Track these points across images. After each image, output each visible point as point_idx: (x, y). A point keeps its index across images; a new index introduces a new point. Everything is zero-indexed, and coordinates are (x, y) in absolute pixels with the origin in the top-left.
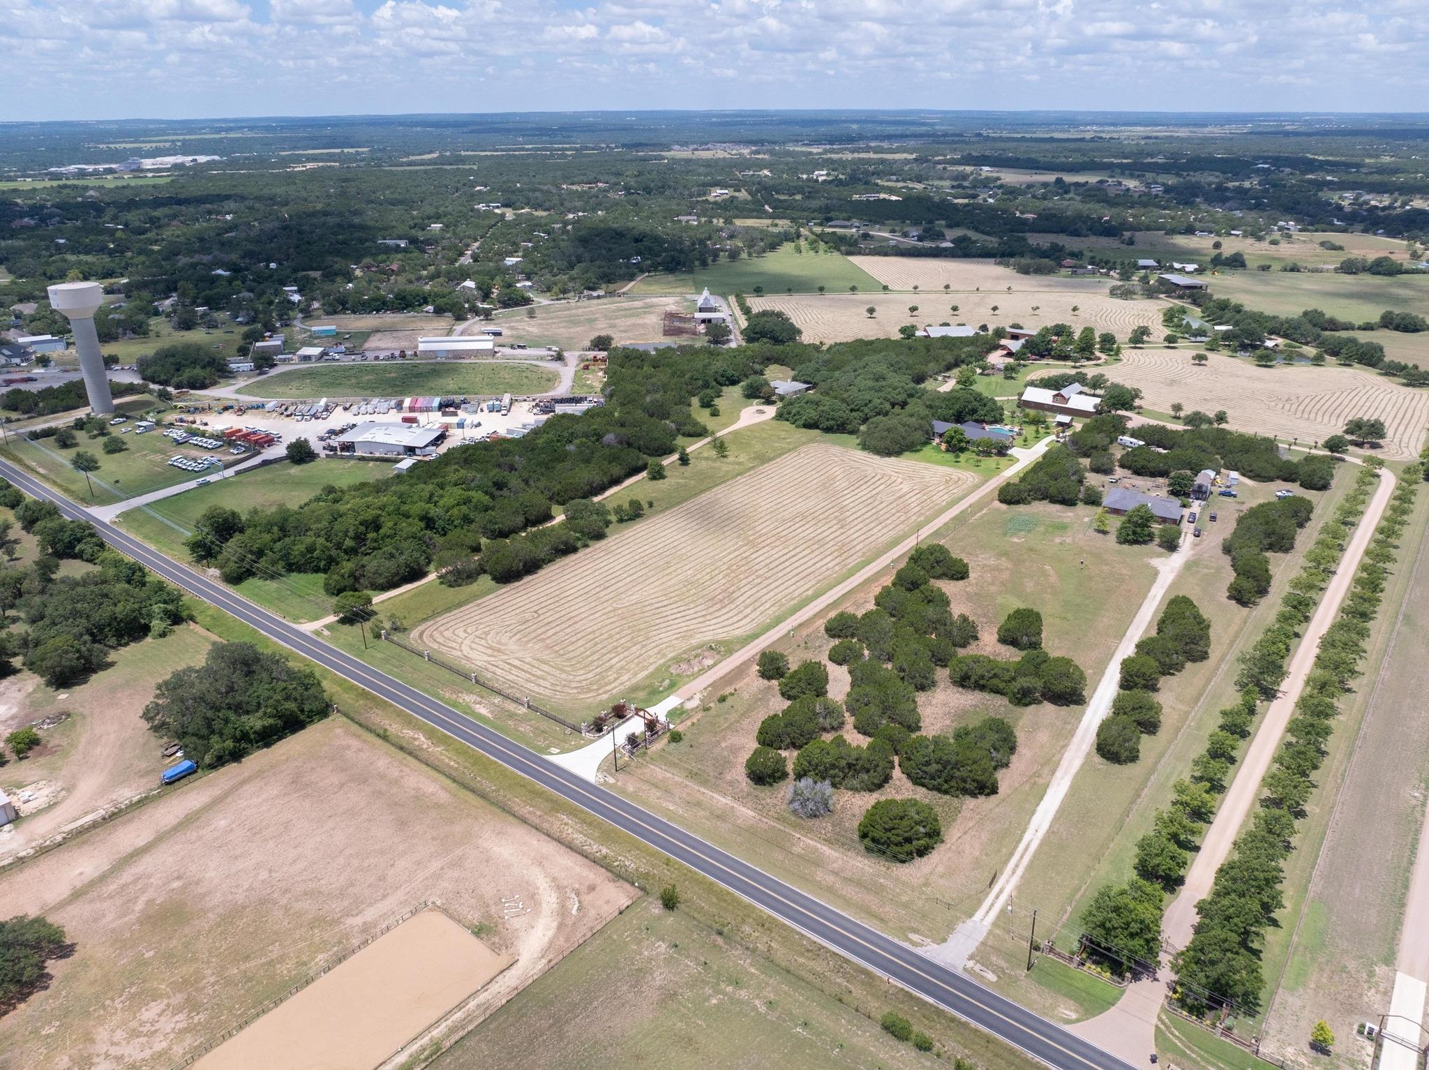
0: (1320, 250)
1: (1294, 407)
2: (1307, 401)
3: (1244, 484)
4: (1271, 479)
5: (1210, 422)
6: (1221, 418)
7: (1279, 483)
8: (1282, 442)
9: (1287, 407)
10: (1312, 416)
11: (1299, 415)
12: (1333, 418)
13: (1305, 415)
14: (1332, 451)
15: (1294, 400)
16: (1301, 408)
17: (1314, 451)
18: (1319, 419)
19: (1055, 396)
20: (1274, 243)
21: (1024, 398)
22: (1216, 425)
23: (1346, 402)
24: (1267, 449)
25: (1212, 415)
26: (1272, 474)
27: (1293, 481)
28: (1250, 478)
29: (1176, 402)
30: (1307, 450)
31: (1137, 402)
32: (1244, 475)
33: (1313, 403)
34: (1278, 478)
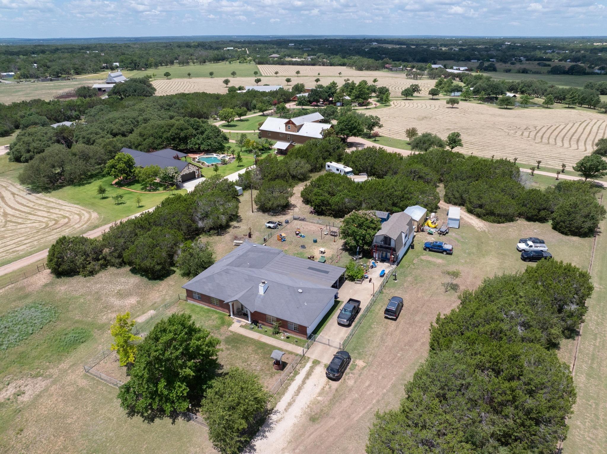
0: (537, 67)
1: (533, 134)
2: (544, 130)
3: (470, 226)
4: (510, 219)
5: (441, 144)
6: (455, 140)
7: (521, 222)
8: (524, 166)
9: (526, 134)
10: (552, 141)
11: (538, 140)
12: (573, 143)
13: (545, 140)
14: (587, 176)
15: (532, 129)
16: (540, 134)
17: (562, 176)
18: (559, 143)
19: (287, 124)
20: (513, 64)
21: (263, 128)
22: (448, 148)
23: (580, 130)
24: (504, 174)
25: (444, 137)
26: (511, 211)
27: (542, 220)
28: (479, 216)
29: (410, 127)
30: (555, 175)
31: (376, 129)
32: (470, 211)
33: (550, 131)
34: (520, 215)
